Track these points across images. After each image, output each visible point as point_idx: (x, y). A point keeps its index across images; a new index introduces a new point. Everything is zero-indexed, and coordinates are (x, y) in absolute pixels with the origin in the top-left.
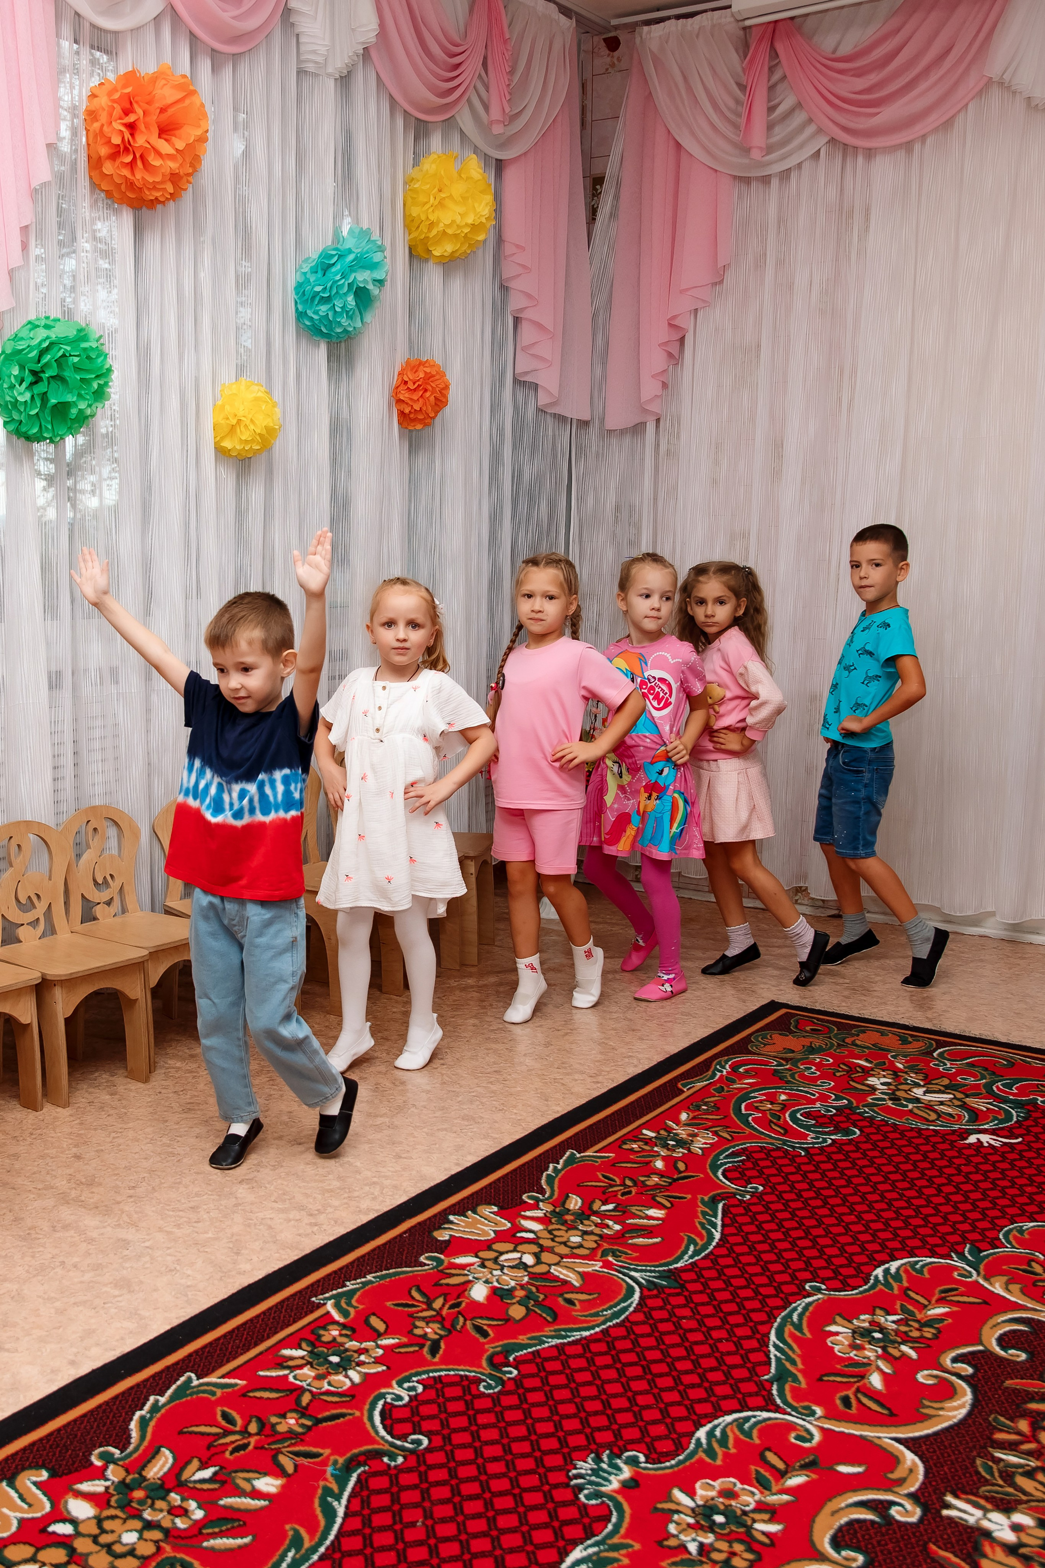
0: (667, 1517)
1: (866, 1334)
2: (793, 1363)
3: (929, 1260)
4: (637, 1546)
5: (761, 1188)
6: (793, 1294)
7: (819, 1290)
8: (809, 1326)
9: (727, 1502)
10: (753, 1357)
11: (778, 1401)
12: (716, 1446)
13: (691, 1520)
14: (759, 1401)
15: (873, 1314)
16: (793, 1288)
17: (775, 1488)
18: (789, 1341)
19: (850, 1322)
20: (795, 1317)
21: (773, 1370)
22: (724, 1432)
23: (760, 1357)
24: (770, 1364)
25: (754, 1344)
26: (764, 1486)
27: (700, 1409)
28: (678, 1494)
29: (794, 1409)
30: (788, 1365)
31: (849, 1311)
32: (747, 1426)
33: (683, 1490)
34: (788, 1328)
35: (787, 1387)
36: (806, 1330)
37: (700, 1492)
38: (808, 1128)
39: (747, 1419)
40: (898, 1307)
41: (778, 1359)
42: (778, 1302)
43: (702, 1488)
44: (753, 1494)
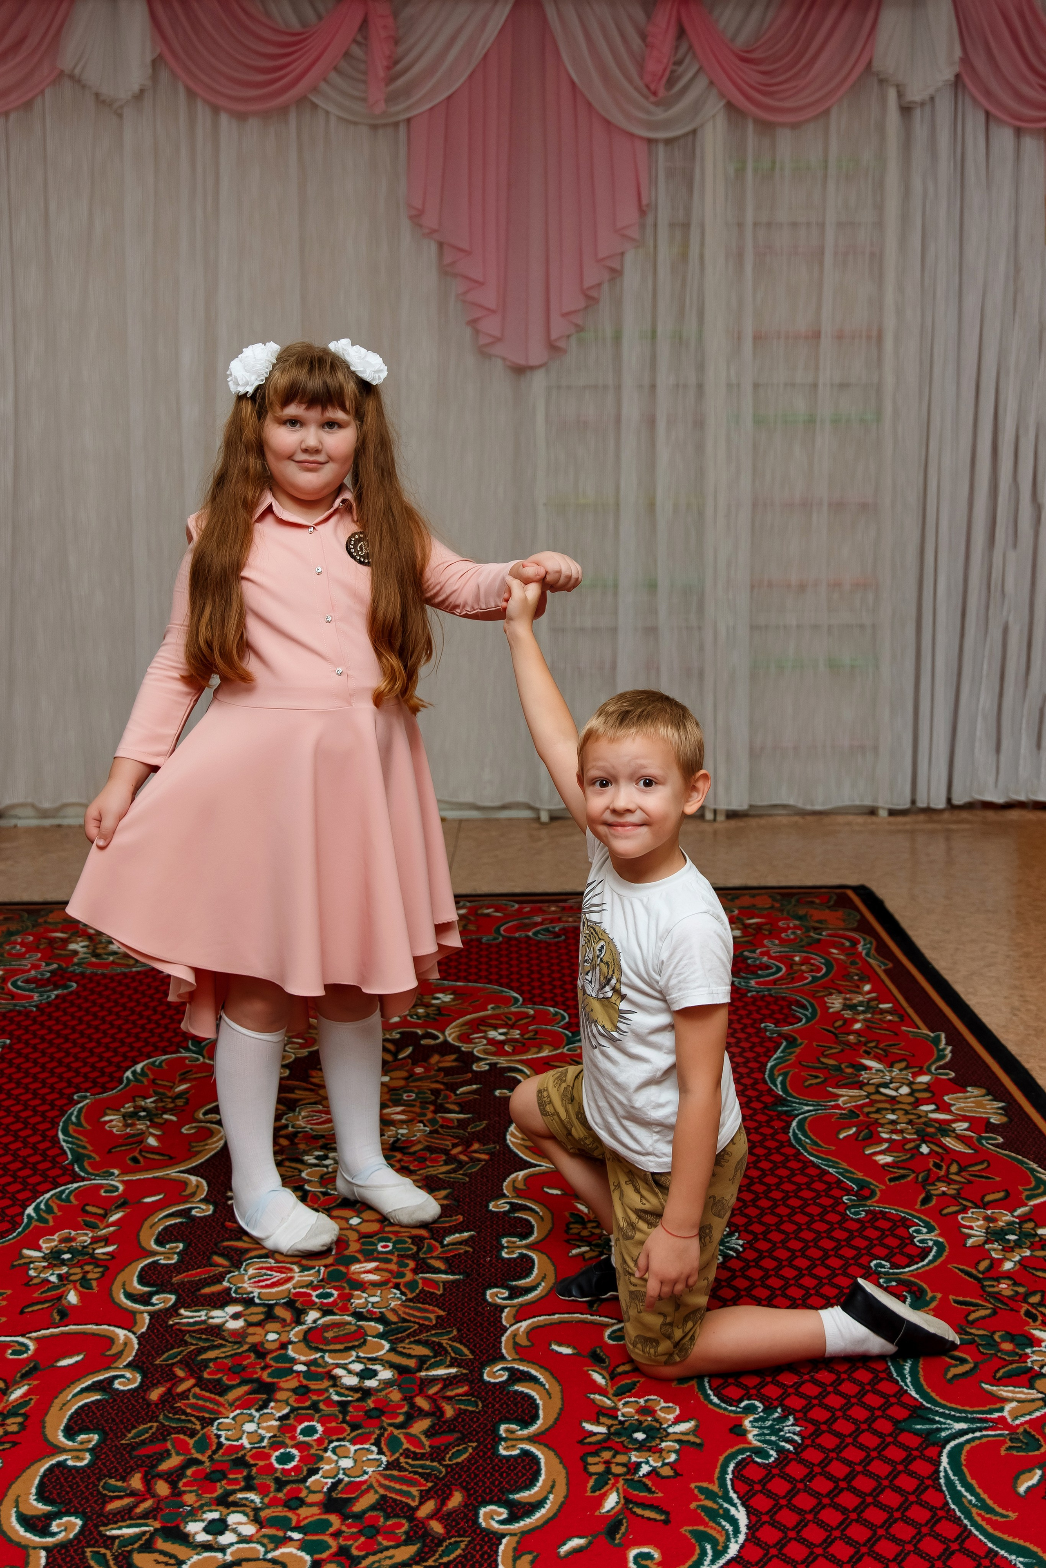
0: (26, 1267)
1: (134, 1115)
2: (84, 1148)
3: (164, 1057)
4: (9, 1292)
5: (8, 1041)
6: (65, 1105)
7: (86, 1097)
8: (87, 1122)
9: (68, 1245)
10: (51, 1153)
11: (82, 1174)
12: (44, 1215)
13: (45, 1264)
14: (67, 1178)
15: (134, 1101)
16: (64, 1101)
17: (102, 1226)
18: (75, 1135)
19: (118, 1110)
20: (74, 1119)
21: (70, 1156)
22: (46, 1204)
23: (56, 1151)
24: (65, 1153)
25: (47, 1144)
26: (93, 1227)
27: (21, 1196)
28: (26, 1252)
29: (97, 1175)
30: (81, 1150)
31: (115, 1105)
32: (64, 1196)
33: (29, 1248)
34: (71, 1128)
35: (86, 1164)
36: (86, 1125)
37: (44, 1246)
38: (31, 990)
39: (63, 1192)
40: (151, 1092)
41: (70, 1149)
42: (56, 1113)
43: (44, 1242)
44: (86, 1235)
